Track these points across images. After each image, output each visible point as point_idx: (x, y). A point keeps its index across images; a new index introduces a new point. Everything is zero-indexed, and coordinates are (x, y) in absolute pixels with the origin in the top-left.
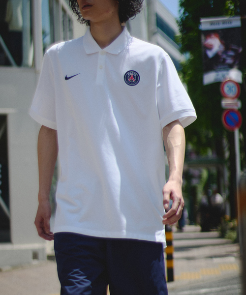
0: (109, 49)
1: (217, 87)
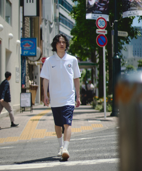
0: (62, 59)
1: (93, 22)
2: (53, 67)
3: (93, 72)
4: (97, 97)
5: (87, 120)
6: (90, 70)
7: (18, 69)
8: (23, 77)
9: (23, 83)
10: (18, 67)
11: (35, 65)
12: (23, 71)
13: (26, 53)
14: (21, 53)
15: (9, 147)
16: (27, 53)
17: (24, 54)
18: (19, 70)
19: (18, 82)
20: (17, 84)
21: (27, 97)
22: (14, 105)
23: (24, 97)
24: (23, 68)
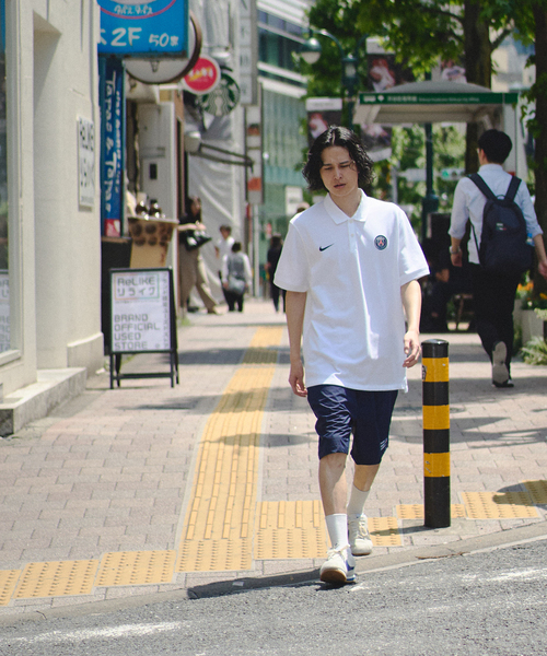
2: (321, 249)
7: (85, 134)
8: (111, 174)
9: (109, 208)
10: (88, 120)
11: (150, 101)
12: (110, 143)
13: (125, 39)
16: (131, 38)
17: (114, 43)
18: (91, 138)
19: (89, 209)
20: (85, 215)
21: (147, 292)
22: (72, 344)
23: (127, 294)
24: (112, 122)
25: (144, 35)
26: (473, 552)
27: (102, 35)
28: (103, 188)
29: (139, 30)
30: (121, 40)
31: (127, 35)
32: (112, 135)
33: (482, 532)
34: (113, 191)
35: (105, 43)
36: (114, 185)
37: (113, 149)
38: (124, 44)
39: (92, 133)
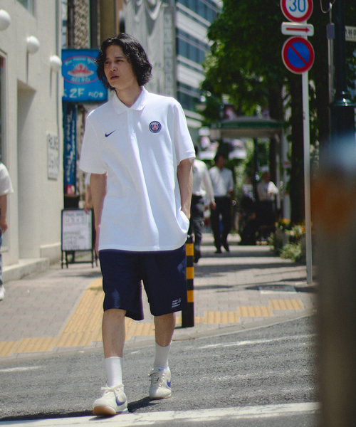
0: (133, 107)
2: (106, 136)
3: (275, 147)
4: (287, 221)
5: (256, 288)
6: (265, 141)
7: (53, 141)
8: (70, 162)
9: (69, 180)
10: (54, 134)
12: (69, 147)
13: (76, 94)
14: (62, 93)
15: (25, 369)
16: (79, 94)
17: (71, 96)
18: (58, 144)
19: (55, 179)
20: (52, 183)
21: (80, 220)
22: (43, 246)
23: (71, 221)
24: (70, 136)
25: (86, 92)
26: (200, 338)
27: (65, 92)
28: (65, 169)
29: (83, 89)
30: (75, 95)
31: (77, 92)
32: (70, 143)
33: (209, 329)
34: (71, 171)
35: (66, 96)
36: (71, 168)
37: (71, 149)
38: (75, 97)
39: (57, 141)
